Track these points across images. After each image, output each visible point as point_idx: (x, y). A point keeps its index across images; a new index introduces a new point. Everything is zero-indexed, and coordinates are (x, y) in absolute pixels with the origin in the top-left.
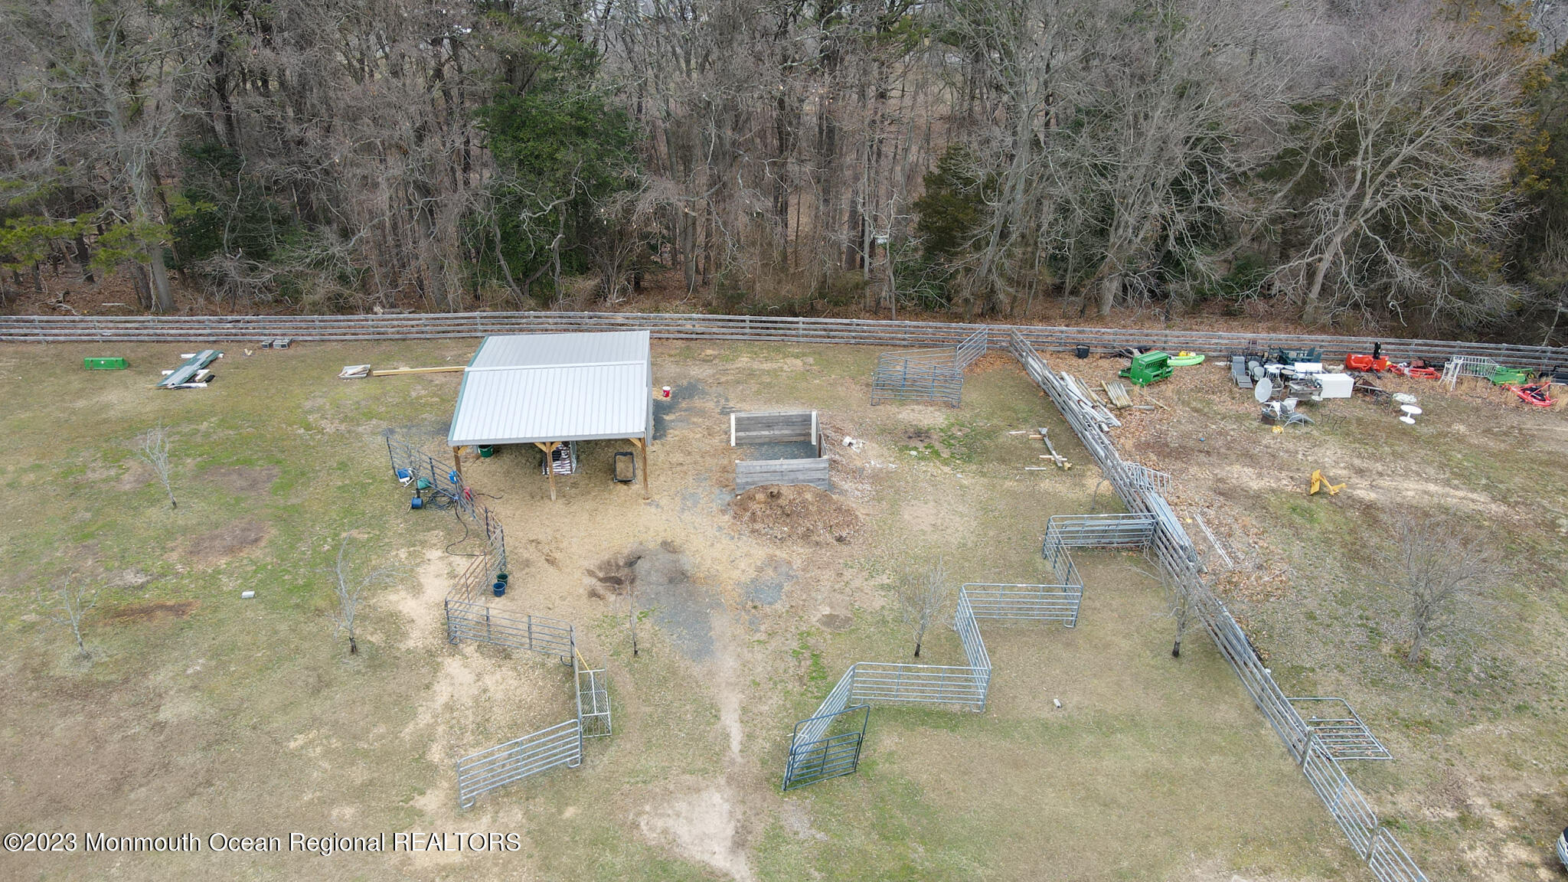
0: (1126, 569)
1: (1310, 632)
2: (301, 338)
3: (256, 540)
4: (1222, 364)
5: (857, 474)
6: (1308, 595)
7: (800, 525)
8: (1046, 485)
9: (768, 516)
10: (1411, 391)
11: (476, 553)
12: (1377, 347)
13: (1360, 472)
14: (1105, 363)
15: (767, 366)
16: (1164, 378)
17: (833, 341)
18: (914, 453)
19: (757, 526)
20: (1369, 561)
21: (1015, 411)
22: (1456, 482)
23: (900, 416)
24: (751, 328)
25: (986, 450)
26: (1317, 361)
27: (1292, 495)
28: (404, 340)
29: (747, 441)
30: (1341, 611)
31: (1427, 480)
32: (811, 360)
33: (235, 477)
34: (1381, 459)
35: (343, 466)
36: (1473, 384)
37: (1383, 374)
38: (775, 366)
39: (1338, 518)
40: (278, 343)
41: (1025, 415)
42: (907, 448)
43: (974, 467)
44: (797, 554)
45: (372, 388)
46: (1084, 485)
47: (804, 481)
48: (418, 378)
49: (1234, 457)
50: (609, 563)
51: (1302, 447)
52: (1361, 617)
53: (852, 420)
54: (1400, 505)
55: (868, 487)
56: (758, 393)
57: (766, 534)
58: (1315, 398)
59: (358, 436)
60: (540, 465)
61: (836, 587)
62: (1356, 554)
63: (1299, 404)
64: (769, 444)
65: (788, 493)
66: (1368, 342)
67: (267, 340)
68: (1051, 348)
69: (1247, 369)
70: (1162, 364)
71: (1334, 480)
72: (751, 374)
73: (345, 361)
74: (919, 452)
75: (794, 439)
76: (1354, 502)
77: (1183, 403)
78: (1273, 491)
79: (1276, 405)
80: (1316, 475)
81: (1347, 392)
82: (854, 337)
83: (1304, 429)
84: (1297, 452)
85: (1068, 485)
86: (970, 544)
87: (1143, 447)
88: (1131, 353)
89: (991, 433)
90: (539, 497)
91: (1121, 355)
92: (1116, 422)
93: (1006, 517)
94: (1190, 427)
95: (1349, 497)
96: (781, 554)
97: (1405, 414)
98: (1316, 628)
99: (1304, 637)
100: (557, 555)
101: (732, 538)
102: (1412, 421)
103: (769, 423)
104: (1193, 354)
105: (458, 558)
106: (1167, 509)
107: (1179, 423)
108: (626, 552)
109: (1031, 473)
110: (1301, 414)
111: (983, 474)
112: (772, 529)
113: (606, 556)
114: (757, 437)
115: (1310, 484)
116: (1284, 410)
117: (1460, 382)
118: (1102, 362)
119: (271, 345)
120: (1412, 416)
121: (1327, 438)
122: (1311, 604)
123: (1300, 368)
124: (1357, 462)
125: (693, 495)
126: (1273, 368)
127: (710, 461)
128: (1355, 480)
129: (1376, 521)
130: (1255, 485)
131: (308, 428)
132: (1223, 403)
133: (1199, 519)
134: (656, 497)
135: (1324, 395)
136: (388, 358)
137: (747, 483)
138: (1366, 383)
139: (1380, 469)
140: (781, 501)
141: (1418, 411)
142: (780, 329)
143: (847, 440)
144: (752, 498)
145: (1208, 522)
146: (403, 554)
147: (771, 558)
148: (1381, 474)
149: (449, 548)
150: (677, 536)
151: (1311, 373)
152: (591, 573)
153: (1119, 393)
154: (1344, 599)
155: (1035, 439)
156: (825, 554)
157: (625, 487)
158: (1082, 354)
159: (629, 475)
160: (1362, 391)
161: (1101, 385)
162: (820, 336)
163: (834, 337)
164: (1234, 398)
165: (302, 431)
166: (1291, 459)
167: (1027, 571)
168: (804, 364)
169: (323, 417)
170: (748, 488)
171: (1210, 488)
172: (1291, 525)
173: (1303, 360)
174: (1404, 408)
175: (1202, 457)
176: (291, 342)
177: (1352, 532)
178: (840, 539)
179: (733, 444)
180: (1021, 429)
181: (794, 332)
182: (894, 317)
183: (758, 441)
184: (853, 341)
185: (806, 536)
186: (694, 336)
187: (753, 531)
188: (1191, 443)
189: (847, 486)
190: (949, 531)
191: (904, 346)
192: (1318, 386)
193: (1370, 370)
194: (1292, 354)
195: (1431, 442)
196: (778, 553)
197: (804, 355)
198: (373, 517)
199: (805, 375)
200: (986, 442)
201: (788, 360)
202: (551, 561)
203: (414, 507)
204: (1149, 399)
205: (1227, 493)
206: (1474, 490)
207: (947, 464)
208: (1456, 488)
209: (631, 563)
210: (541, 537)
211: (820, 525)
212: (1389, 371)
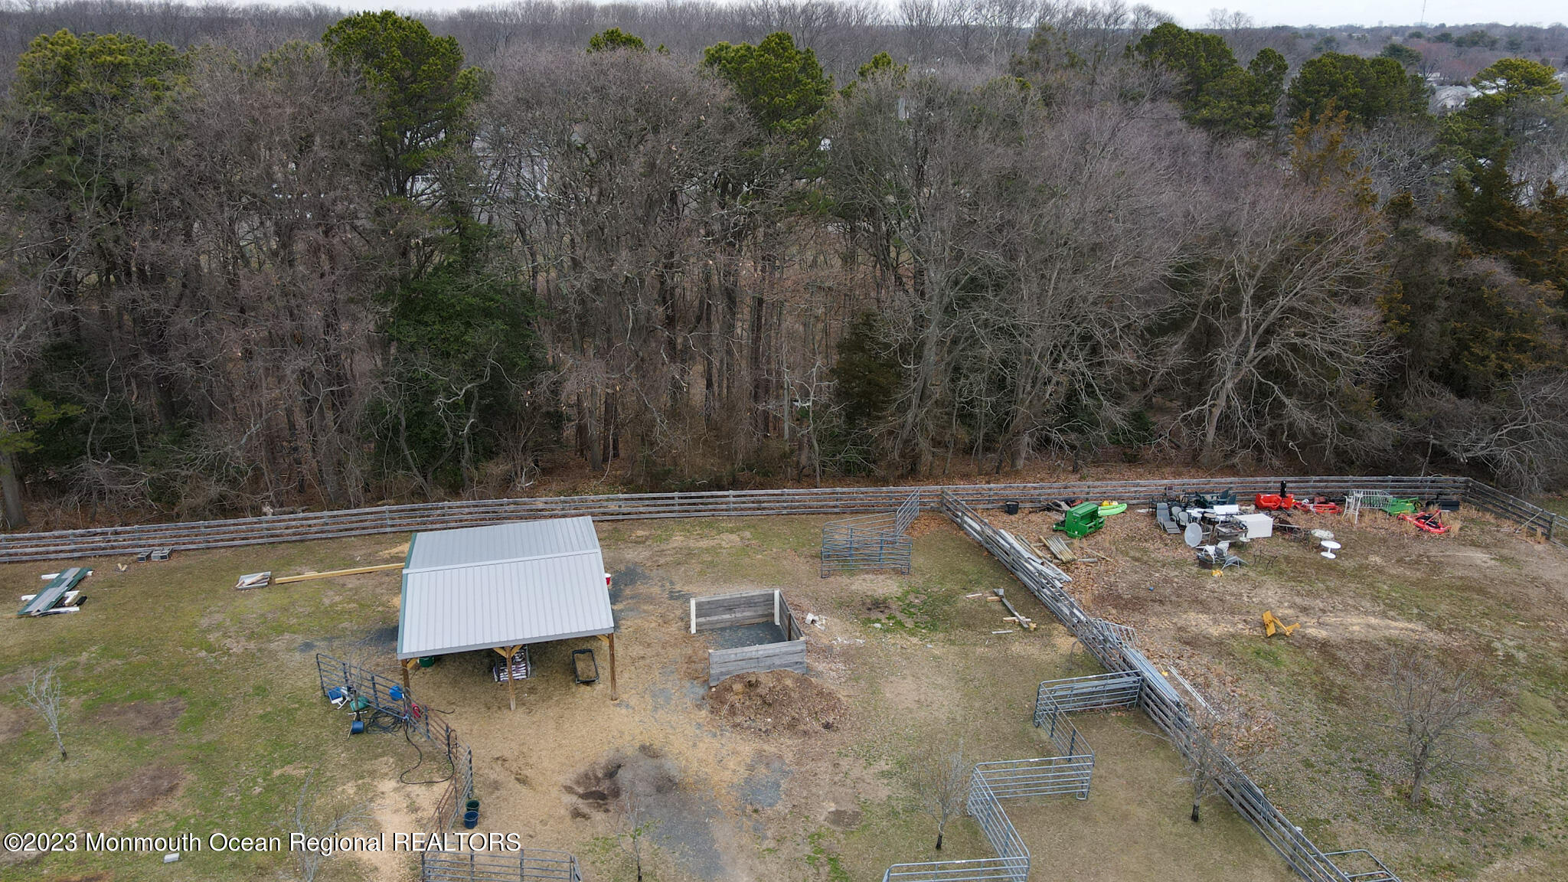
0: (1119, 731)
1: (1313, 780)
2: (183, 547)
3: (171, 789)
4: (1143, 511)
5: (827, 652)
6: (1299, 742)
7: (784, 714)
8: (1017, 648)
9: (748, 707)
10: (1323, 526)
11: (435, 779)
12: (1283, 485)
13: (1305, 610)
14: (1036, 518)
15: (704, 543)
16: (1097, 529)
17: (765, 512)
18: (878, 625)
19: (739, 719)
20: (1341, 701)
21: (964, 573)
22: (1392, 613)
23: (853, 587)
24: (680, 505)
25: (947, 618)
26: (1232, 502)
27: (1251, 639)
28: (302, 541)
29: (707, 627)
30: (1334, 756)
31: (1366, 613)
32: (747, 534)
33: (132, 715)
34: (1317, 596)
35: (261, 691)
36: (1372, 516)
37: (1291, 511)
38: (712, 543)
39: (1300, 658)
40: (157, 554)
41: (975, 577)
42: (869, 620)
43: (941, 635)
44: (786, 746)
45: (277, 598)
46: (1054, 646)
47: (780, 666)
48: (329, 582)
49: (1186, 605)
50: (586, 775)
51: (1244, 588)
52: (1354, 760)
53: (807, 596)
54: (1351, 641)
55: (841, 666)
56: (702, 573)
57: (749, 728)
58: (1243, 539)
59: (272, 655)
60: (491, 671)
61: (836, 779)
62: (1330, 695)
63: (1231, 545)
64: (730, 628)
65: (767, 682)
66: (1274, 482)
67: (143, 552)
68: (981, 506)
69: (1171, 514)
70: (1093, 515)
71: (1283, 619)
72: (690, 554)
73: (238, 569)
74: (882, 624)
75: (757, 620)
76: (1310, 642)
77: (1122, 552)
78: (1233, 636)
79: (1210, 549)
80: (1267, 617)
81: (1268, 533)
82: (785, 508)
83: (1239, 572)
84: (1241, 595)
85: (1038, 646)
86: (960, 719)
87: (1100, 600)
88: (1059, 506)
89: (949, 598)
90: (495, 708)
91: (1049, 509)
92: (1066, 577)
93: (986, 685)
94: (1136, 577)
95: (1303, 637)
96: (770, 748)
97: (1325, 549)
98: (1315, 775)
99: (1308, 787)
100: (528, 772)
101: (715, 735)
102: (1333, 556)
103: (730, 606)
104: (1115, 503)
105: (416, 787)
106: (1148, 664)
107: (1126, 576)
108: (603, 761)
109: (999, 637)
110: (1232, 557)
111: (952, 643)
112: (754, 721)
113: (581, 769)
114: (717, 622)
115: (1264, 626)
116: (1219, 553)
117: (1361, 515)
118: (1033, 517)
119: (149, 557)
120: (1332, 551)
121: (1264, 578)
122: (1304, 750)
123: (1220, 511)
124: (1298, 600)
125: (663, 690)
126: (1196, 512)
127: (674, 653)
128: (1303, 619)
129: (1335, 658)
130: (1215, 631)
131: (210, 649)
132: (1159, 551)
133: (1174, 671)
134: (625, 697)
135: (1250, 535)
136: (288, 563)
137: (722, 674)
138: (1282, 521)
139: (1321, 605)
140: (759, 690)
141: (1338, 546)
142: (711, 504)
143: (810, 617)
144: (730, 689)
145: (1183, 674)
146: (350, 789)
147: (760, 755)
148: (1324, 611)
149: (403, 777)
150: (655, 736)
151: (1231, 515)
152: (569, 790)
153: (1058, 545)
154: (1332, 742)
155: (993, 601)
156: (816, 745)
157: (589, 688)
158: (1011, 509)
159: (592, 674)
160: (1281, 528)
161: (1040, 541)
162: (750, 509)
163: (764, 509)
164: (1166, 545)
165: (203, 654)
166: (1238, 602)
167: (1025, 742)
168: (742, 538)
169: (225, 635)
170: (722, 678)
171: (1174, 638)
172: (1260, 670)
173: (1218, 503)
174: (1323, 543)
175: (1157, 608)
176: (172, 552)
177: (1317, 672)
178: (827, 726)
179: (693, 630)
180: (976, 592)
181: (724, 506)
182: (818, 485)
183: (718, 626)
184: (785, 512)
185: (792, 726)
186: (621, 517)
187: (735, 726)
188: (1142, 594)
189: (821, 666)
190: (935, 706)
191: (836, 513)
192: (1243, 528)
193: (1280, 508)
194: (1208, 497)
195: (1359, 574)
196: (766, 747)
197: (739, 529)
198: (307, 748)
199: (745, 550)
200: (946, 608)
201: (725, 536)
202: (522, 781)
203: (355, 732)
204: (1089, 551)
205: (1194, 642)
206: (1410, 621)
207: (913, 635)
208: (1393, 619)
209: (612, 773)
210: (507, 754)
211: (805, 712)
212: (1295, 508)
